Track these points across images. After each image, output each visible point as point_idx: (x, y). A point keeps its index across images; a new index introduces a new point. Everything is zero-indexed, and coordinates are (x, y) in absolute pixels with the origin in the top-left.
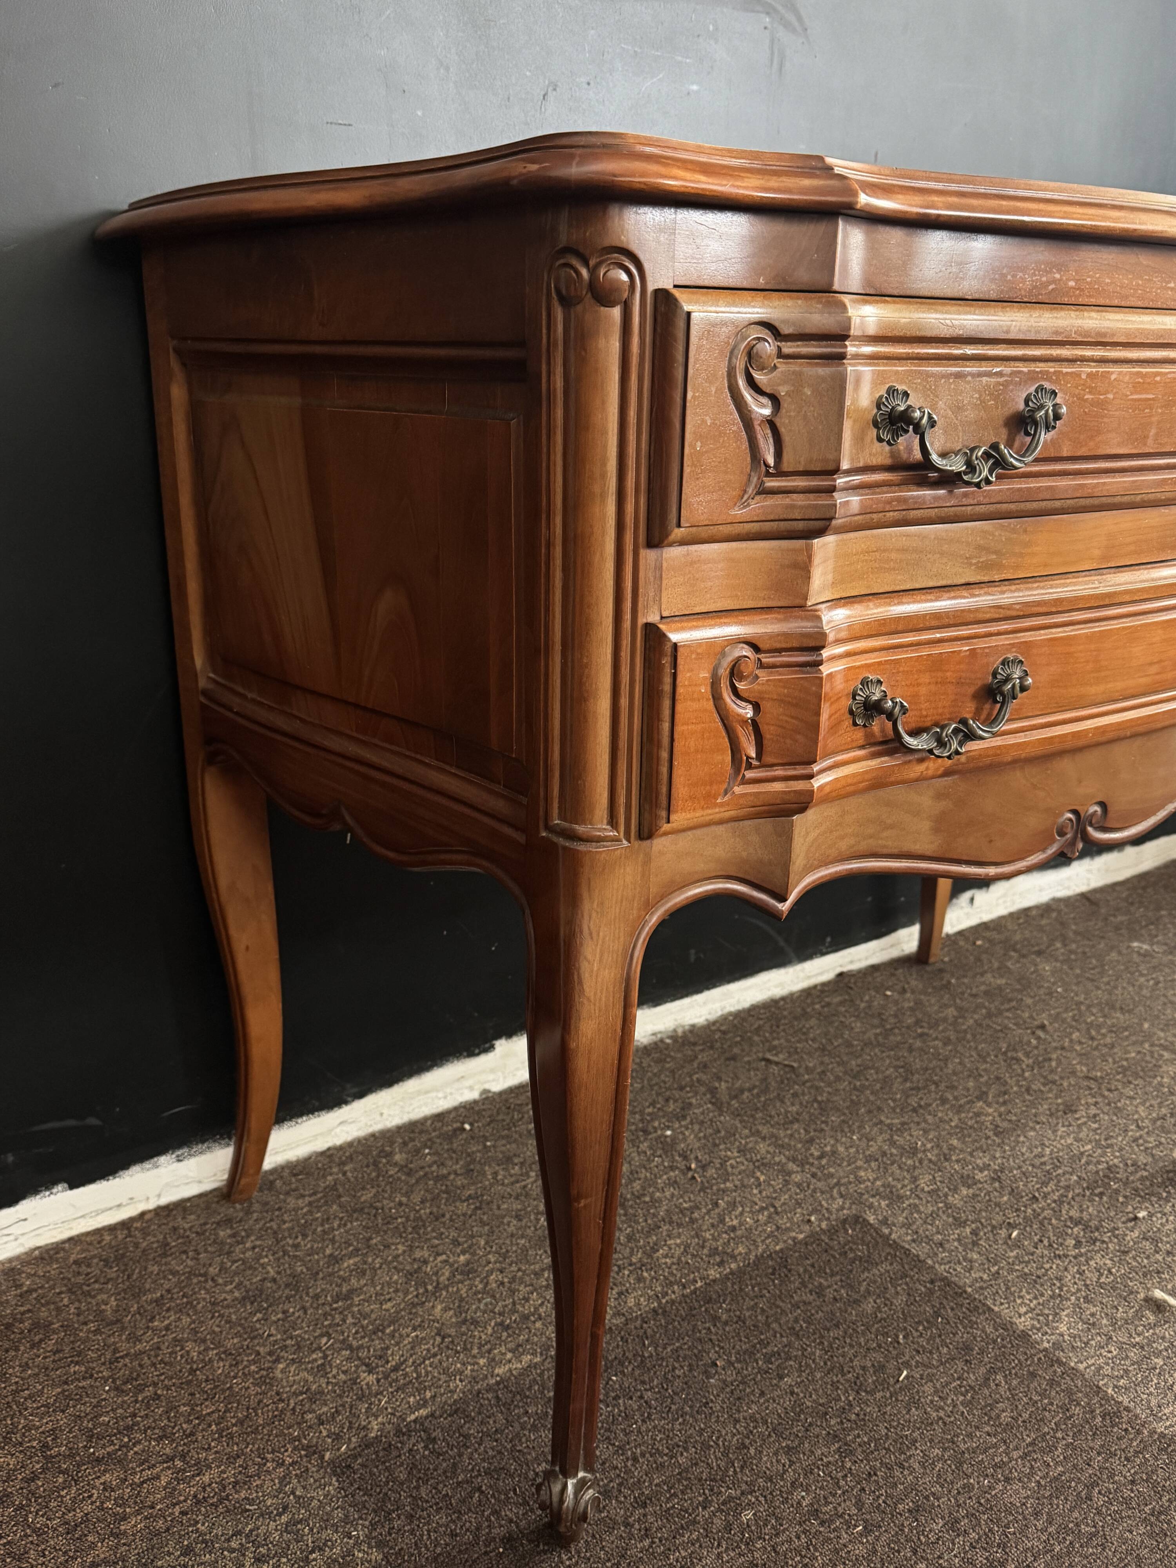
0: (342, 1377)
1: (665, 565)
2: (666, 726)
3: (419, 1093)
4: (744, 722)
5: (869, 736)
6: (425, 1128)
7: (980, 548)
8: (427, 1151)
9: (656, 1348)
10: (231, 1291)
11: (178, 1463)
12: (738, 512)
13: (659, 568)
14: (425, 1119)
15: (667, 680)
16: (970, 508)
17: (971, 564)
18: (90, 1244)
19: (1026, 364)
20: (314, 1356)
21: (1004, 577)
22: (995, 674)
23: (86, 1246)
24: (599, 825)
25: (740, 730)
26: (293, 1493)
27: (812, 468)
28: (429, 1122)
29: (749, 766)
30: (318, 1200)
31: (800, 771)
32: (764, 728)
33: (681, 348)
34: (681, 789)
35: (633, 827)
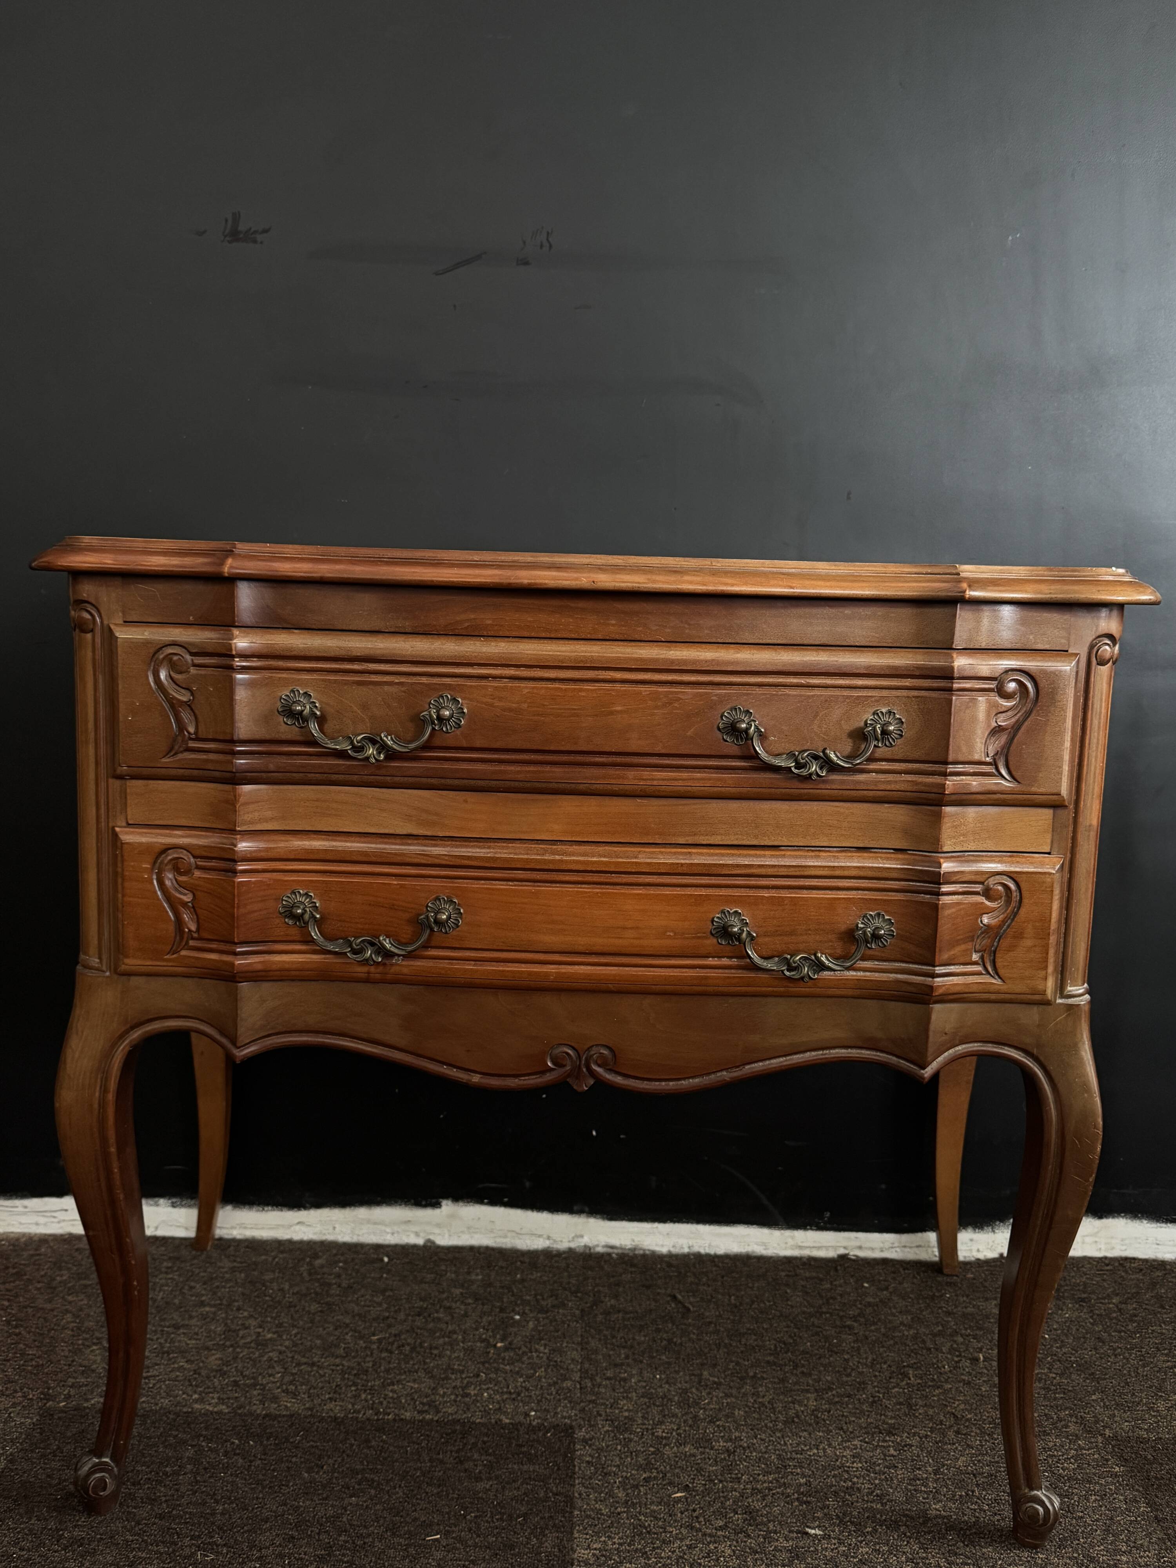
1: (128, 790)
2: (120, 896)
4: (184, 904)
5: (306, 934)
7: (419, 809)
8: (341, 1264)
12: (167, 761)
13: (124, 794)
15: (120, 864)
16: (388, 777)
17: (411, 821)
19: (430, 678)
24: (93, 957)
25: (182, 910)
27: (218, 737)
29: (191, 937)
31: (227, 948)
32: (199, 911)
33: (115, 658)
34: (132, 942)
35: (112, 964)
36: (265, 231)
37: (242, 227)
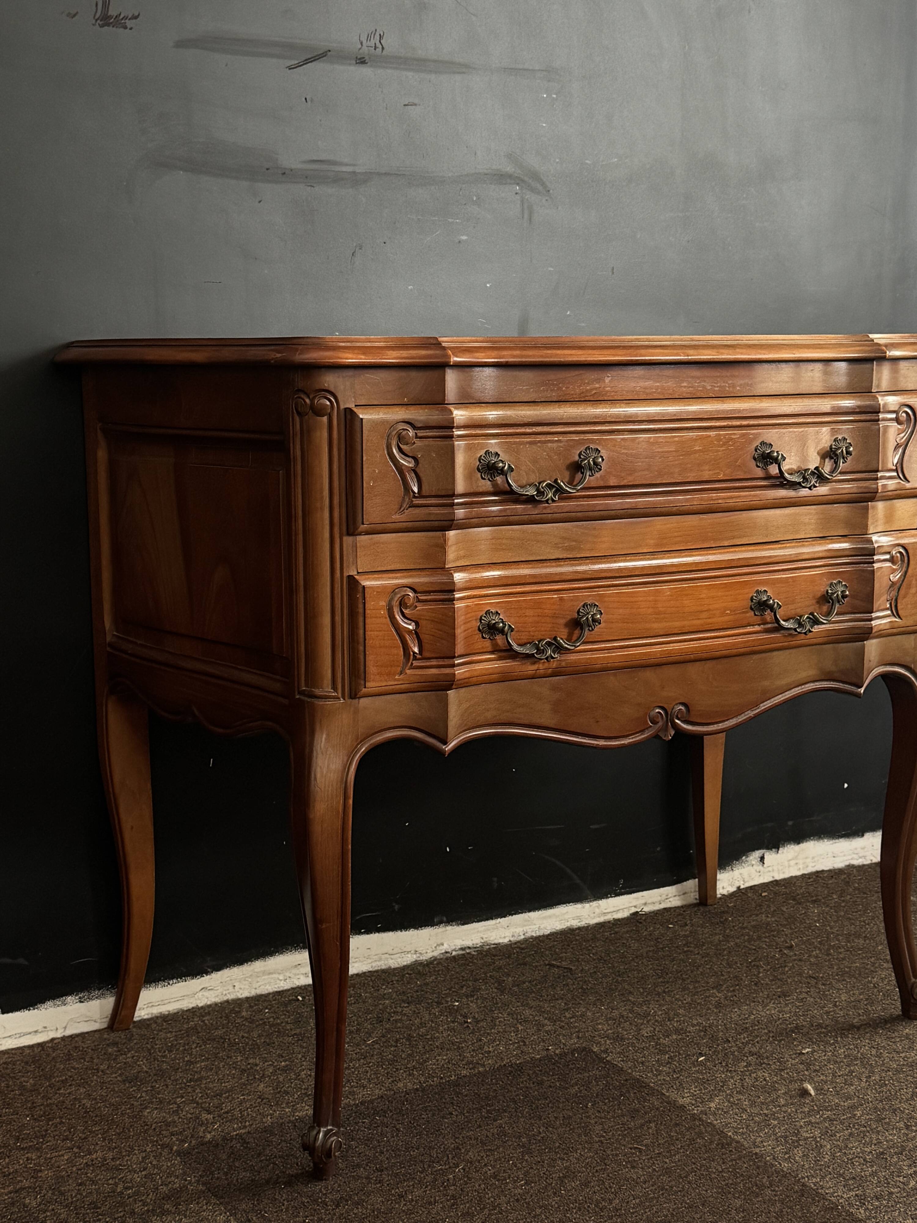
0: (189, 1116)
1: (358, 545)
2: (361, 632)
3: (264, 973)
4: (409, 632)
5: (495, 645)
6: (267, 999)
7: (564, 538)
8: (267, 1011)
9: (411, 1106)
10: (116, 1077)
11: (76, 1150)
12: (396, 517)
13: (355, 547)
14: (269, 994)
15: (361, 606)
16: (550, 515)
17: (559, 548)
18: (15, 1054)
19: (578, 435)
20: (171, 1106)
21: (582, 555)
22: (578, 612)
23: (11, 1056)
24: (327, 688)
25: (408, 637)
26: (151, 1163)
27: (440, 493)
28: (271, 996)
29: (415, 658)
30: (183, 1034)
31: (447, 662)
32: (422, 636)
33: (359, 435)
34: (372, 669)
35: (346, 690)
36: (135, 17)
37: (112, 12)
